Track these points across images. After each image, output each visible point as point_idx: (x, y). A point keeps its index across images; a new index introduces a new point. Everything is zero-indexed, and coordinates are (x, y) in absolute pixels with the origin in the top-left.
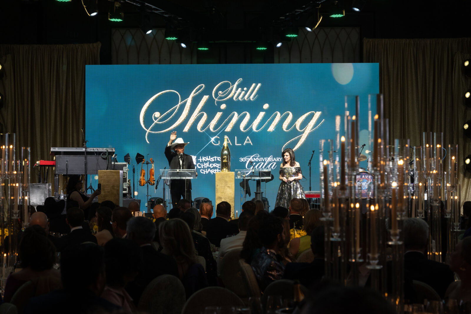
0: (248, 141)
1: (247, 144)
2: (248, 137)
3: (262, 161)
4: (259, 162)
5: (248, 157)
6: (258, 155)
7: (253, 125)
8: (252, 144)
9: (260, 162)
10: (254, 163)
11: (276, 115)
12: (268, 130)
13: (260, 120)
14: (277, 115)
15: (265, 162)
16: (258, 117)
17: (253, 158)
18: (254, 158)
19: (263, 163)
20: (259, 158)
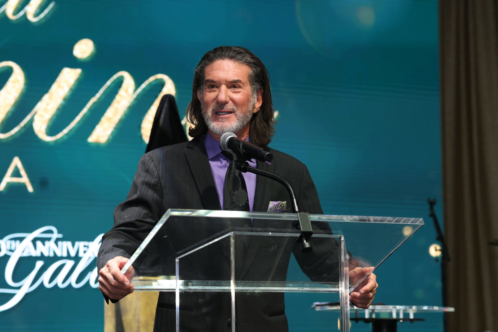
0: (17, 174)
1: (11, 187)
2: (17, 162)
3: (69, 257)
4: (56, 258)
5: (15, 239)
6: (51, 232)
7: (35, 113)
8: (30, 189)
9: (62, 258)
10: (39, 264)
11: (119, 83)
12: (91, 139)
13: (65, 99)
14: (124, 85)
15: (77, 259)
16: (54, 87)
17: (34, 241)
18: (39, 243)
19: (70, 264)
20: (56, 242)
